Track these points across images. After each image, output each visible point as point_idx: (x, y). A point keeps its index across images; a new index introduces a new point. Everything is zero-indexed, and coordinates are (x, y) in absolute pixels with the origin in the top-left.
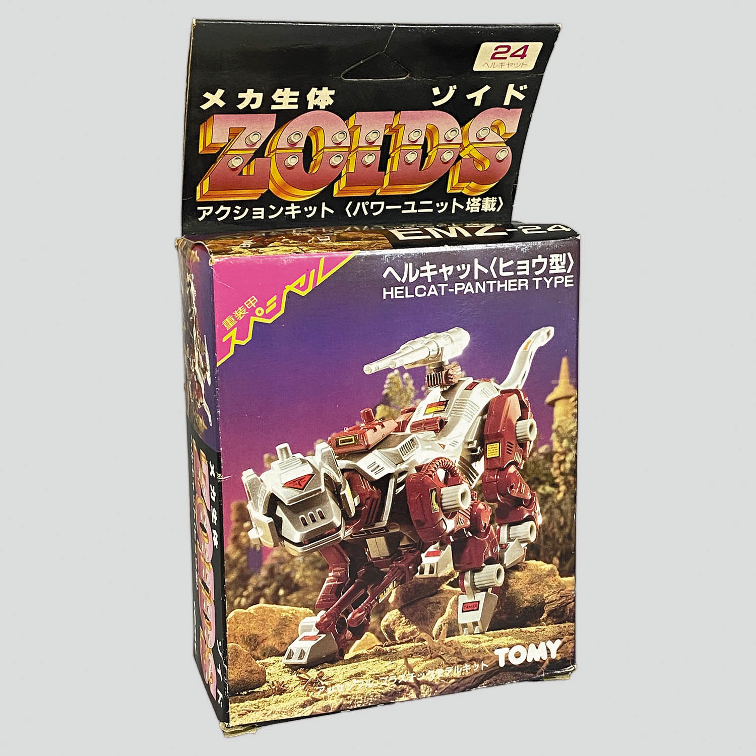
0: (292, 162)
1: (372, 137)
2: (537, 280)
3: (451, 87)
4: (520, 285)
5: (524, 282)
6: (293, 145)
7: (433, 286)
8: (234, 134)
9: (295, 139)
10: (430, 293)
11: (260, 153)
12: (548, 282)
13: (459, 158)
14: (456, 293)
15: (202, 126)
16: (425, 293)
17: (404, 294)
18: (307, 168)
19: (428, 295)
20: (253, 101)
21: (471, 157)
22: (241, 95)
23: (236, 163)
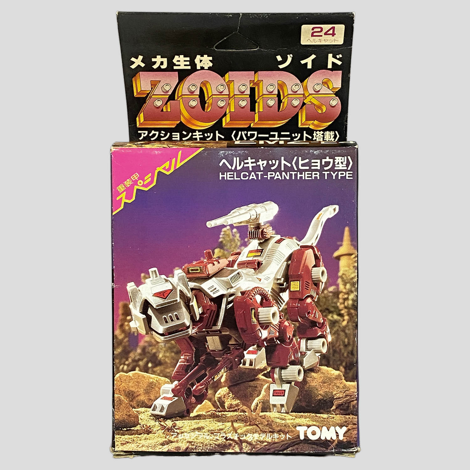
0: (193, 103)
1: (243, 89)
2: (326, 173)
3: (288, 56)
4: (314, 176)
5: (317, 174)
6: (192, 93)
7: (253, 173)
8: (154, 84)
9: (193, 89)
10: (251, 177)
11: (172, 97)
12: (334, 175)
13: (304, 104)
14: (269, 178)
15: (133, 79)
16: (248, 177)
17: (233, 177)
18: (203, 108)
19: (250, 179)
20: (162, 63)
21: (312, 103)
22: (153, 60)
23: (159, 103)
